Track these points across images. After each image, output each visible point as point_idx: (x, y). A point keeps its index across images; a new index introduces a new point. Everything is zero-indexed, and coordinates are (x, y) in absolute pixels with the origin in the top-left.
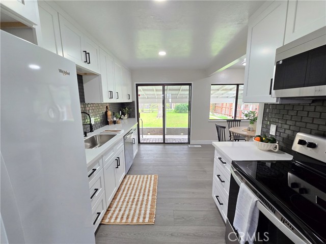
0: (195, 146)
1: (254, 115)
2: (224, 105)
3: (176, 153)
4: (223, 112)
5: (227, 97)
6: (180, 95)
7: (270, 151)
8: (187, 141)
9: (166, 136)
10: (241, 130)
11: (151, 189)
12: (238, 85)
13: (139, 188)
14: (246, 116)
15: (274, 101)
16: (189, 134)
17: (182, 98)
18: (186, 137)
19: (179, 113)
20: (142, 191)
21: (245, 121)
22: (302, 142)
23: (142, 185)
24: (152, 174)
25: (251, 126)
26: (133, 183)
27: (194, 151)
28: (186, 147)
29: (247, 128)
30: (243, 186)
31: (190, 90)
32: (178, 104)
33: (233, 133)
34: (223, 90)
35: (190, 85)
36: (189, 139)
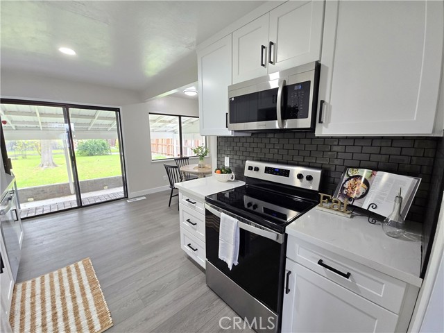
0: (137, 199)
1: (202, 151)
2: (160, 142)
3: (110, 215)
4: (160, 151)
5: (166, 131)
6: (95, 125)
7: (229, 181)
8: (122, 195)
9: (82, 195)
10: (191, 168)
11: (86, 282)
12: (180, 117)
13: (58, 292)
14: (195, 152)
15: (229, 133)
16: (125, 185)
17: (98, 130)
18: (121, 189)
19: (88, 155)
20: (68, 294)
21: (194, 159)
22: (250, 168)
23: (62, 286)
24: (75, 262)
25: (200, 162)
26: (38, 291)
27: (138, 207)
28: (122, 203)
29: (197, 165)
30: (223, 216)
31: (119, 118)
32: (84, 141)
33: (184, 173)
34: (161, 121)
35: (117, 110)
36: (126, 192)
